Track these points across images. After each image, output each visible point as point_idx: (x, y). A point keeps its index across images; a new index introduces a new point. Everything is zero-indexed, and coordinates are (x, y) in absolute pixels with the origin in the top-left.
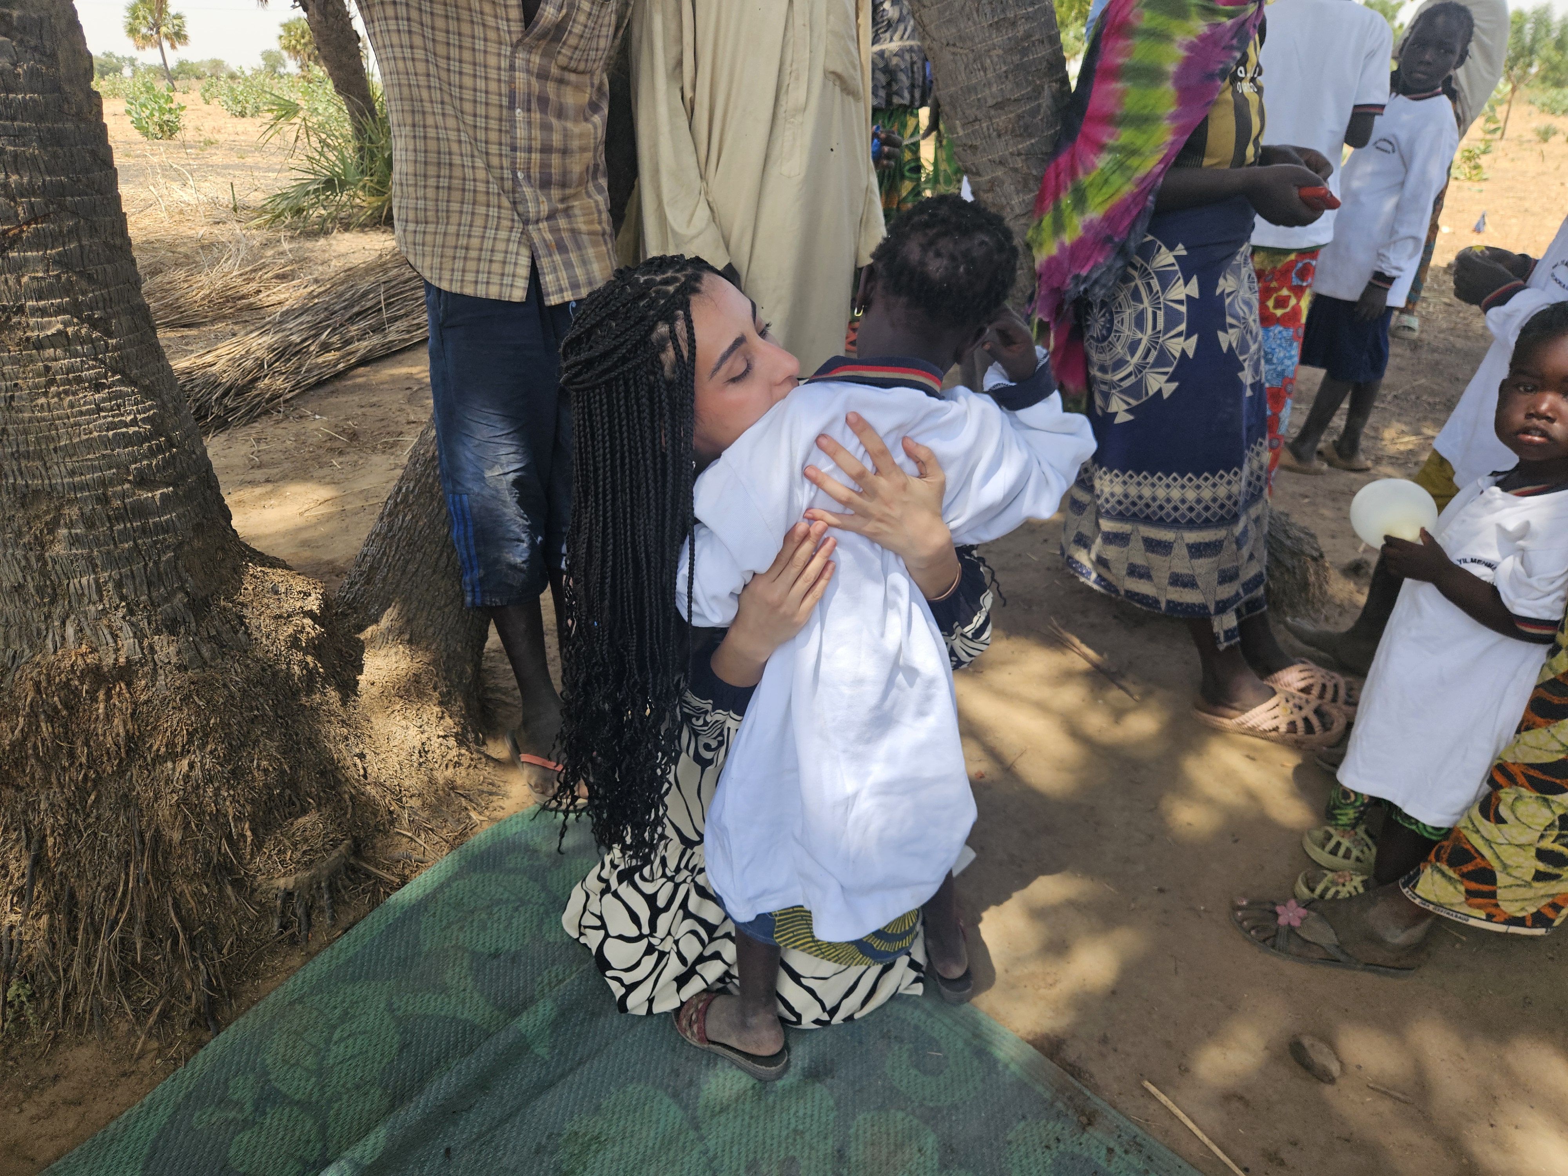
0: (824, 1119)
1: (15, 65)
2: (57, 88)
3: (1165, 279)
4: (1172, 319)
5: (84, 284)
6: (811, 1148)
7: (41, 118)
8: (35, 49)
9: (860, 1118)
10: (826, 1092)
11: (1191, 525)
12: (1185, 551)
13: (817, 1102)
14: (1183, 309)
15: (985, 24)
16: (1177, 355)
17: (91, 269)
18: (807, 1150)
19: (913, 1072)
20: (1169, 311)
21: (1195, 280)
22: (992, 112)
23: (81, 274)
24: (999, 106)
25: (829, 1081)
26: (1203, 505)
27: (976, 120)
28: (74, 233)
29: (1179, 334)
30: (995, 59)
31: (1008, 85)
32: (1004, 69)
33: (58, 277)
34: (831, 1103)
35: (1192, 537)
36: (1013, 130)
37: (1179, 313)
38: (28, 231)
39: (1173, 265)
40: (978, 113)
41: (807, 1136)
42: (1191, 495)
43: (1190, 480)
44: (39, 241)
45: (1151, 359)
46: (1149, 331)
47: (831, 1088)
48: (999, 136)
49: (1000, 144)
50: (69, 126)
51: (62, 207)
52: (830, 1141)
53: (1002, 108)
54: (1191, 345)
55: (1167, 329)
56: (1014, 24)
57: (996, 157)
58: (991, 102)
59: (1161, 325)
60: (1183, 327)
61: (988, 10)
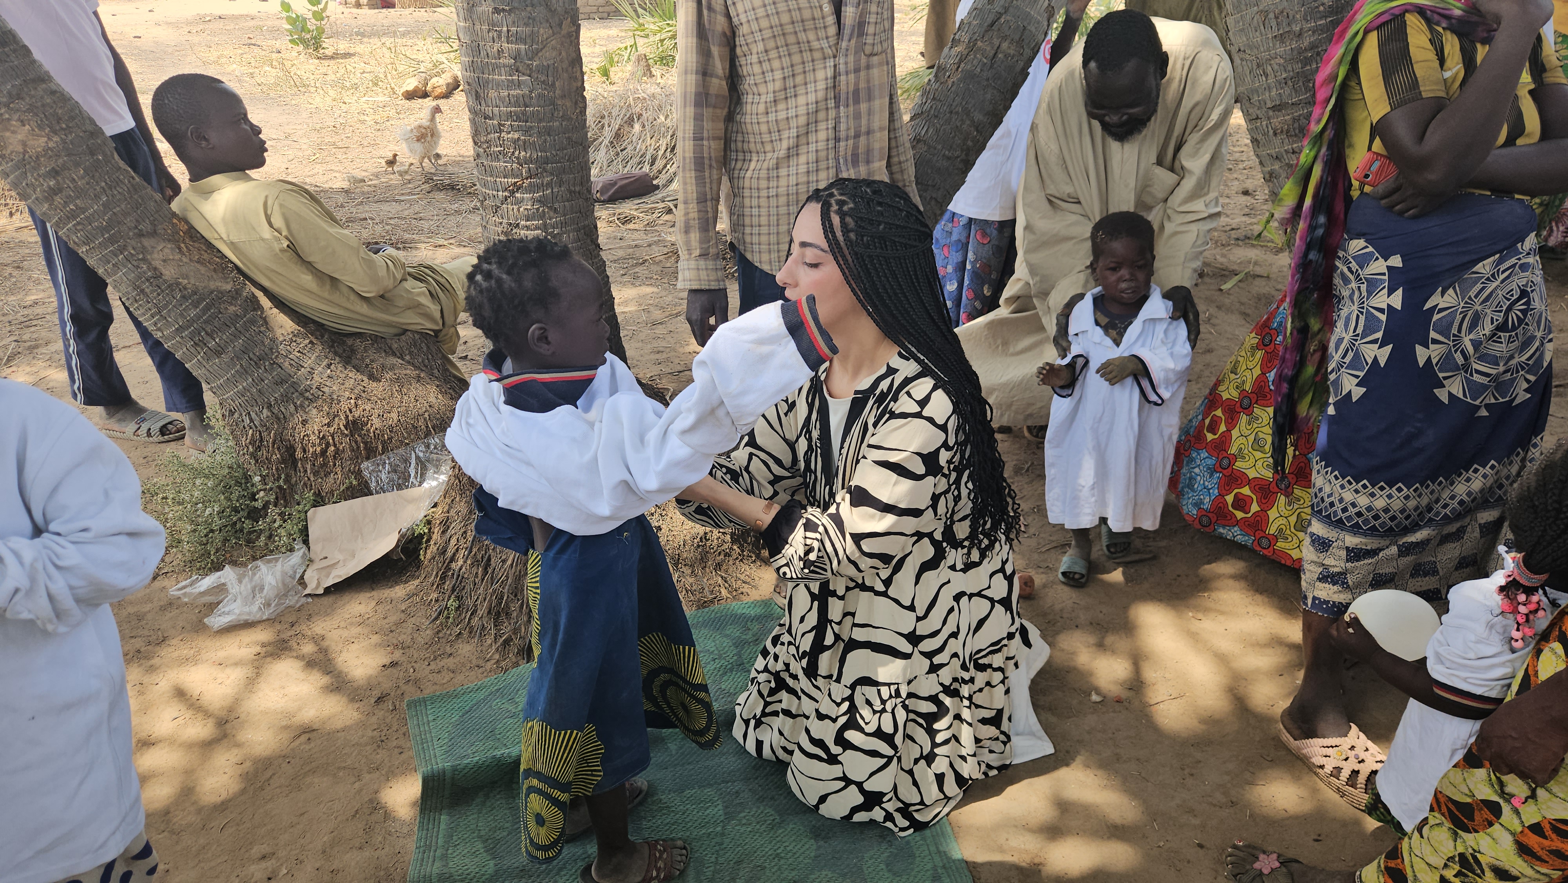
0: (801, 859)
1: (531, 92)
2: (553, 103)
3: (1373, 285)
4: (1371, 325)
5: (552, 214)
6: (779, 869)
7: (540, 121)
8: (543, 82)
9: (824, 873)
10: (814, 847)
11: (1355, 529)
12: (1343, 553)
13: (805, 848)
14: (1383, 317)
15: (1270, 36)
16: (1370, 361)
17: (556, 205)
18: (776, 868)
19: (883, 866)
20: (1370, 317)
21: (1400, 292)
22: (1271, 113)
23: (550, 208)
24: (1277, 108)
25: (821, 843)
26: (1373, 513)
27: (1257, 118)
28: (549, 185)
29: (1375, 341)
30: (1276, 67)
31: (1287, 91)
32: (1284, 76)
33: (538, 209)
34: (813, 854)
35: (1351, 541)
36: (1288, 131)
37: (1379, 320)
38: (527, 182)
39: (1384, 274)
40: (1258, 112)
41: (782, 862)
42: (1363, 501)
43: (1365, 487)
44: (531, 189)
45: (1348, 360)
46: (1351, 334)
47: (819, 848)
48: (1275, 134)
49: (1277, 141)
50: (556, 124)
51: (545, 170)
52: (794, 873)
53: (1279, 110)
54: (1384, 354)
55: (1365, 335)
56: (1300, 35)
57: (1273, 152)
58: (1269, 105)
59: (1360, 330)
60: (1379, 335)
61: (1274, 23)
